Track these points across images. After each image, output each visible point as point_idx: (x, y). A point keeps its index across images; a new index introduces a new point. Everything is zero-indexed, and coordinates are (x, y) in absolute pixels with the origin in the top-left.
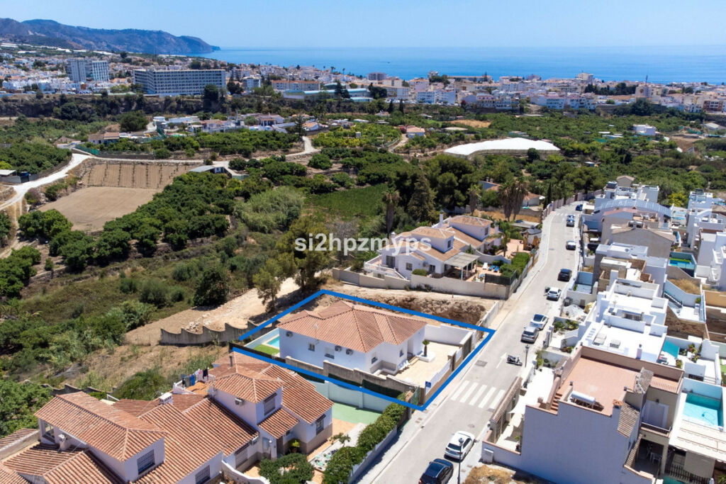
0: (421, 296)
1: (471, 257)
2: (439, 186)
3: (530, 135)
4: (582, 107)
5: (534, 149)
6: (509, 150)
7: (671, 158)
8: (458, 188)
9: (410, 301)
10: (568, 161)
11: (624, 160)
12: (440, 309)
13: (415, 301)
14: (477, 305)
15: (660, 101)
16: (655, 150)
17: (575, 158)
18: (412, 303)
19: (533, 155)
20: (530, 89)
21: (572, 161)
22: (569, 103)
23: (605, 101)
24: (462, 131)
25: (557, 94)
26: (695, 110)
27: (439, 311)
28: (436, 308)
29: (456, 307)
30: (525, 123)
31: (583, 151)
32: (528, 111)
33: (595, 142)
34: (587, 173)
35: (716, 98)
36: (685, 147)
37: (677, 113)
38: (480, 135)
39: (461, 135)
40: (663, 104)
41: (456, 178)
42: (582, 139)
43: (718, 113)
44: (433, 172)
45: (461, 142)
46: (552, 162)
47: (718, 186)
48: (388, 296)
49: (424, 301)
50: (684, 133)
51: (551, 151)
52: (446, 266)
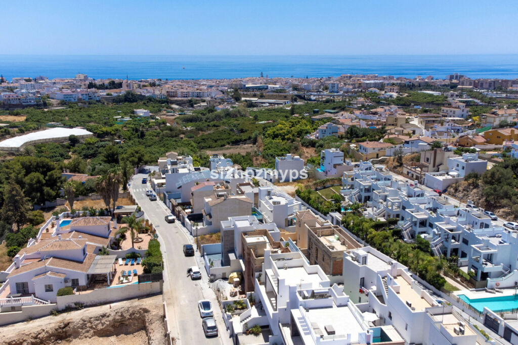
0: (75, 316)
1: (110, 259)
2: (27, 186)
3: (64, 125)
4: (91, 99)
5: (74, 135)
6: (53, 139)
7: (167, 131)
8: (47, 185)
9: (64, 328)
10: (101, 141)
11: (140, 136)
12: (100, 324)
13: (71, 326)
14: (138, 309)
15: (140, 92)
16: (156, 127)
17: (106, 139)
18: (67, 328)
19: (73, 140)
20: (46, 88)
21: (104, 141)
22: (80, 97)
23: (105, 94)
24: (5, 126)
25: (69, 91)
26: (163, 97)
27: (100, 327)
28: (96, 326)
29: (117, 318)
30: (54, 115)
31: (110, 132)
32: (50, 105)
33: (116, 125)
34: (137, 152)
35: (172, 89)
36: (171, 123)
37: (153, 100)
38: (23, 128)
39: (6, 130)
40: (143, 94)
41: (43, 176)
42: (105, 123)
43: (176, 99)
44: (18, 174)
45: (7, 136)
46: (90, 144)
47: (203, 147)
48: (35, 331)
49: (82, 322)
50: (165, 112)
51: (87, 135)
52: (88, 275)
